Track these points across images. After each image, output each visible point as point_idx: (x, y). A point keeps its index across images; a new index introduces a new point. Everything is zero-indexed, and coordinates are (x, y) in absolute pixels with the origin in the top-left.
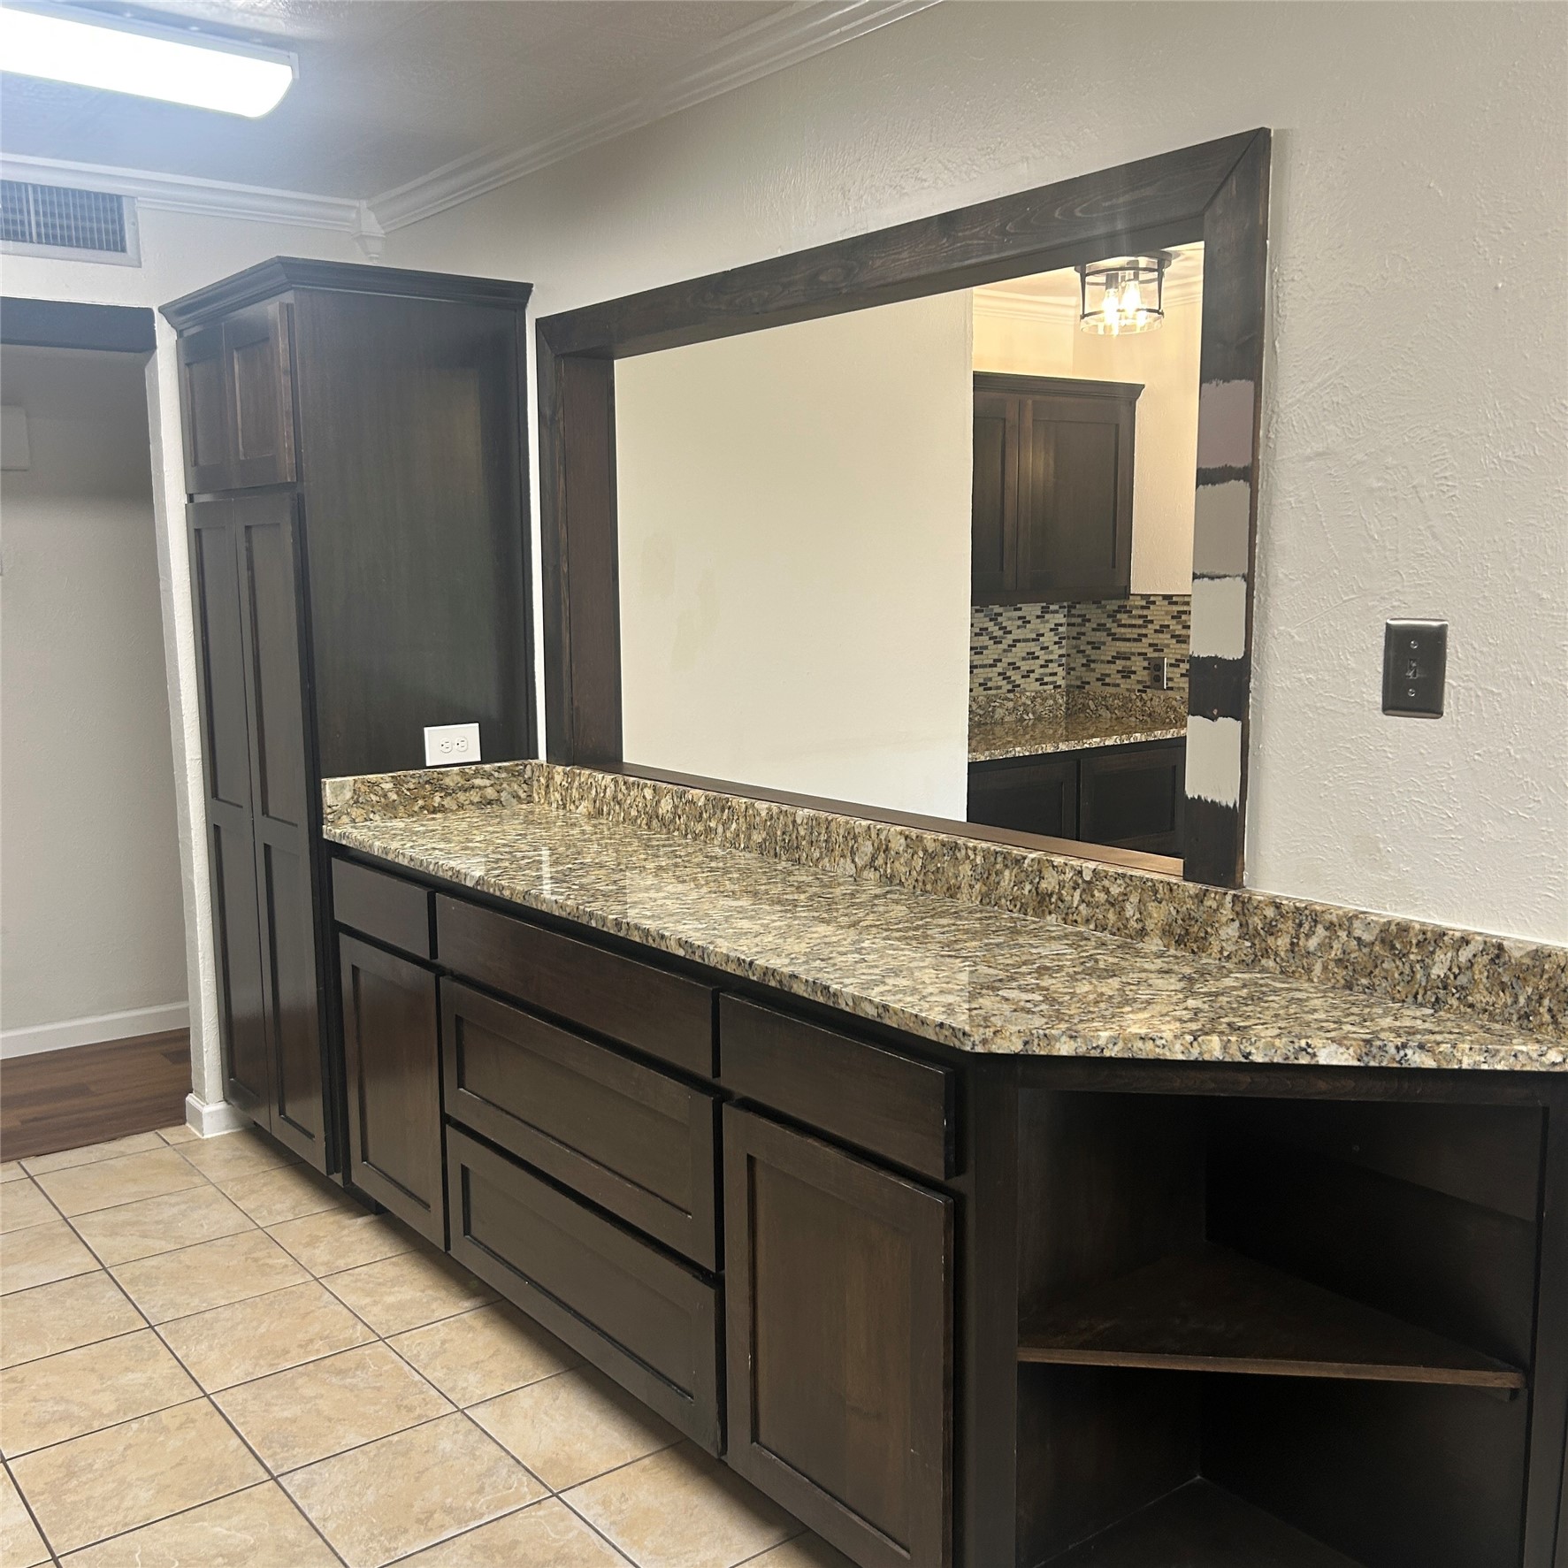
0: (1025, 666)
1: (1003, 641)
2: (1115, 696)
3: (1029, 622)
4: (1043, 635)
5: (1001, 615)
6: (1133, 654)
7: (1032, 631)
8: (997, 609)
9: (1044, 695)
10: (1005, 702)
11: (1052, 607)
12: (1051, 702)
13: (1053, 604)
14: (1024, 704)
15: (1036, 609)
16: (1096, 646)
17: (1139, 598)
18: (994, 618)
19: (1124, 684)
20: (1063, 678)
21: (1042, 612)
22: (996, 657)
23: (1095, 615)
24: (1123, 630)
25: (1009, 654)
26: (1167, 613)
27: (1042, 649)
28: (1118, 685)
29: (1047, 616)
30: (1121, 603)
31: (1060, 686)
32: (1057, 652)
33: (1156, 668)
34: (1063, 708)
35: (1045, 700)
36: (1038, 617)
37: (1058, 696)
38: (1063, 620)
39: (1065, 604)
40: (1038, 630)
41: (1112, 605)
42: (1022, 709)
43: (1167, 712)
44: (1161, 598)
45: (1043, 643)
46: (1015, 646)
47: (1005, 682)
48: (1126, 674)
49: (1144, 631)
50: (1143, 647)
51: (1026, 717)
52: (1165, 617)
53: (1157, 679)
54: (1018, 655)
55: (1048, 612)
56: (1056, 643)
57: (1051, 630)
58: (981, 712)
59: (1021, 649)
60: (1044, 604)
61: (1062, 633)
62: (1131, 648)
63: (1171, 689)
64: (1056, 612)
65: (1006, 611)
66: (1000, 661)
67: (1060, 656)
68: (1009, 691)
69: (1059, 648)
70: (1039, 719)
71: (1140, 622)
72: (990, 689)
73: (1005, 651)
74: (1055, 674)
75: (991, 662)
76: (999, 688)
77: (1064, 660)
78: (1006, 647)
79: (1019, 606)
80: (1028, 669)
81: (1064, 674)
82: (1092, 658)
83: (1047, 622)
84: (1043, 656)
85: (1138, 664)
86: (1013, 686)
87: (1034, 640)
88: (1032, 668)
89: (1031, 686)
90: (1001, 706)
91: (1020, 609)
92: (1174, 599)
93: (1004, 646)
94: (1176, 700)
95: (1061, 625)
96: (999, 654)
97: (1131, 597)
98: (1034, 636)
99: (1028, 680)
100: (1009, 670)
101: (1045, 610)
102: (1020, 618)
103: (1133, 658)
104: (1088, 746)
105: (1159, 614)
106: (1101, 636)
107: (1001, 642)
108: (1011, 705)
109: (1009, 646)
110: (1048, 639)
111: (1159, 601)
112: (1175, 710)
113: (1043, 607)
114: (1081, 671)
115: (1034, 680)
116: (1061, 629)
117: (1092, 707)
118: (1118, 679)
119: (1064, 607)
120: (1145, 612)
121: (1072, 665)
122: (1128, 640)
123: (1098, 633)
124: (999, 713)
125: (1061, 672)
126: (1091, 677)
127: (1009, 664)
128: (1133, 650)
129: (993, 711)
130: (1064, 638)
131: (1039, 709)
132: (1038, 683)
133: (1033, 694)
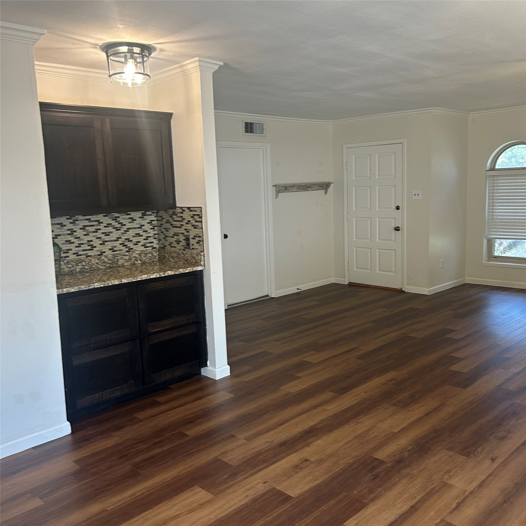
0: (135, 240)
1: (121, 229)
2: (174, 252)
3: (135, 220)
4: (143, 225)
5: (118, 217)
6: (179, 233)
7: (137, 224)
8: (116, 215)
9: (146, 252)
10: (124, 256)
11: (148, 213)
12: (150, 255)
13: (148, 212)
14: (135, 257)
15: (139, 214)
16: (167, 230)
17: (179, 208)
18: (115, 219)
19: (178, 247)
20: (157, 244)
21: (142, 215)
22: (118, 236)
23: (166, 217)
24: (175, 223)
25: (125, 235)
26: (190, 215)
27: (144, 232)
28: (175, 247)
29: (145, 217)
30: (174, 210)
31: (155, 248)
32: (152, 233)
33: (187, 239)
34: (157, 257)
35: (146, 254)
36: (140, 218)
37: (154, 252)
38: (155, 219)
39: (155, 211)
40: (141, 223)
41: (171, 212)
42: (133, 259)
43: (192, 259)
44: (186, 209)
45: (144, 229)
46: (128, 231)
47: (124, 247)
48: (178, 242)
49: (182, 223)
50: (182, 230)
51: (136, 262)
52: (188, 217)
53: (188, 244)
54: (131, 235)
55: (145, 215)
56: (151, 229)
57: (148, 223)
58: (110, 262)
59: (131, 233)
60: (143, 212)
61: (154, 224)
62: (178, 230)
63: (193, 249)
64: (150, 215)
65: (121, 216)
66: (120, 238)
67: (155, 234)
68: (127, 251)
69: (154, 231)
70: (144, 263)
71: (180, 219)
72: (116, 251)
73: (123, 233)
74: (152, 242)
75: (115, 239)
76: (121, 250)
77: (156, 236)
78: (123, 232)
79: (129, 213)
80: (137, 241)
81: (157, 242)
82: (166, 235)
83: (146, 219)
84: (145, 235)
85: (182, 238)
86: (129, 249)
87: (139, 228)
88: (139, 240)
89: (139, 248)
90: (122, 258)
91: (129, 214)
92: (191, 209)
93: (122, 231)
94: (194, 254)
95: (153, 221)
96: (119, 235)
97: (177, 208)
98: (139, 226)
99: (137, 246)
100: (126, 242)
101: (144, 215)
102: (130, 218)
103: (180, 235)
104: (140, 279)
105: (187, 215)
106: (168, 226)
107: (120, 230)
108: (127, 258)
109: (125, 231)
110: (147, 227)
111: (187, 210)
112: (195, 259)
113: (142, 213)
114: (163, 241)
115: (141, 246)
116: (153, 222)
117: (167, 257)
118: (175, 244)
119: (154, 213)
120: (182, 215)
121: (160, 238)
122: (177, 227)
123: (167, 224)
124: (121, 262)
125: (155, 241)
126: (167, 243)
127: (126, 239)
128: (180, 232)
129: (117, 261)
130: (156, 226)
131: (144, 258)
132: (143, 247)
133: (139, 252)
